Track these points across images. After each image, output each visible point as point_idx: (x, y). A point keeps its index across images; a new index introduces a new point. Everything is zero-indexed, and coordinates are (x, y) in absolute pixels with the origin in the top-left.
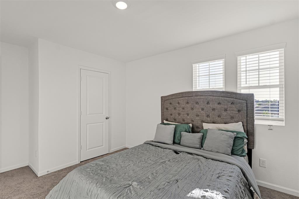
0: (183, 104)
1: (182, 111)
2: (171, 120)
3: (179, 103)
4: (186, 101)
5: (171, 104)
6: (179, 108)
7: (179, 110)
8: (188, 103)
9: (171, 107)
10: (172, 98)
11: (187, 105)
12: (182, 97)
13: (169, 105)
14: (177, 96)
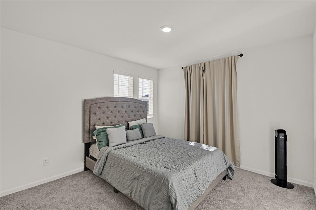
0: (112, 108)
1: (111, 115)
2: (100, 125)
3: (108, 107)
4: (114, 105)
5: (99, 108)
6: (108, 111)
7: (108, 114)
8: (115, 107)
9: (100, 111)
10: (99, 102)
11: (115, 109)
12: (110, 101)
13: (98, 109)
14: (105, 100)
